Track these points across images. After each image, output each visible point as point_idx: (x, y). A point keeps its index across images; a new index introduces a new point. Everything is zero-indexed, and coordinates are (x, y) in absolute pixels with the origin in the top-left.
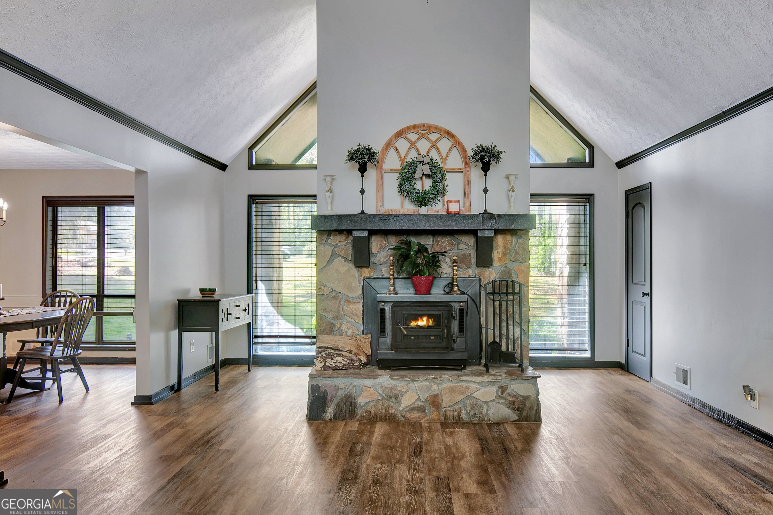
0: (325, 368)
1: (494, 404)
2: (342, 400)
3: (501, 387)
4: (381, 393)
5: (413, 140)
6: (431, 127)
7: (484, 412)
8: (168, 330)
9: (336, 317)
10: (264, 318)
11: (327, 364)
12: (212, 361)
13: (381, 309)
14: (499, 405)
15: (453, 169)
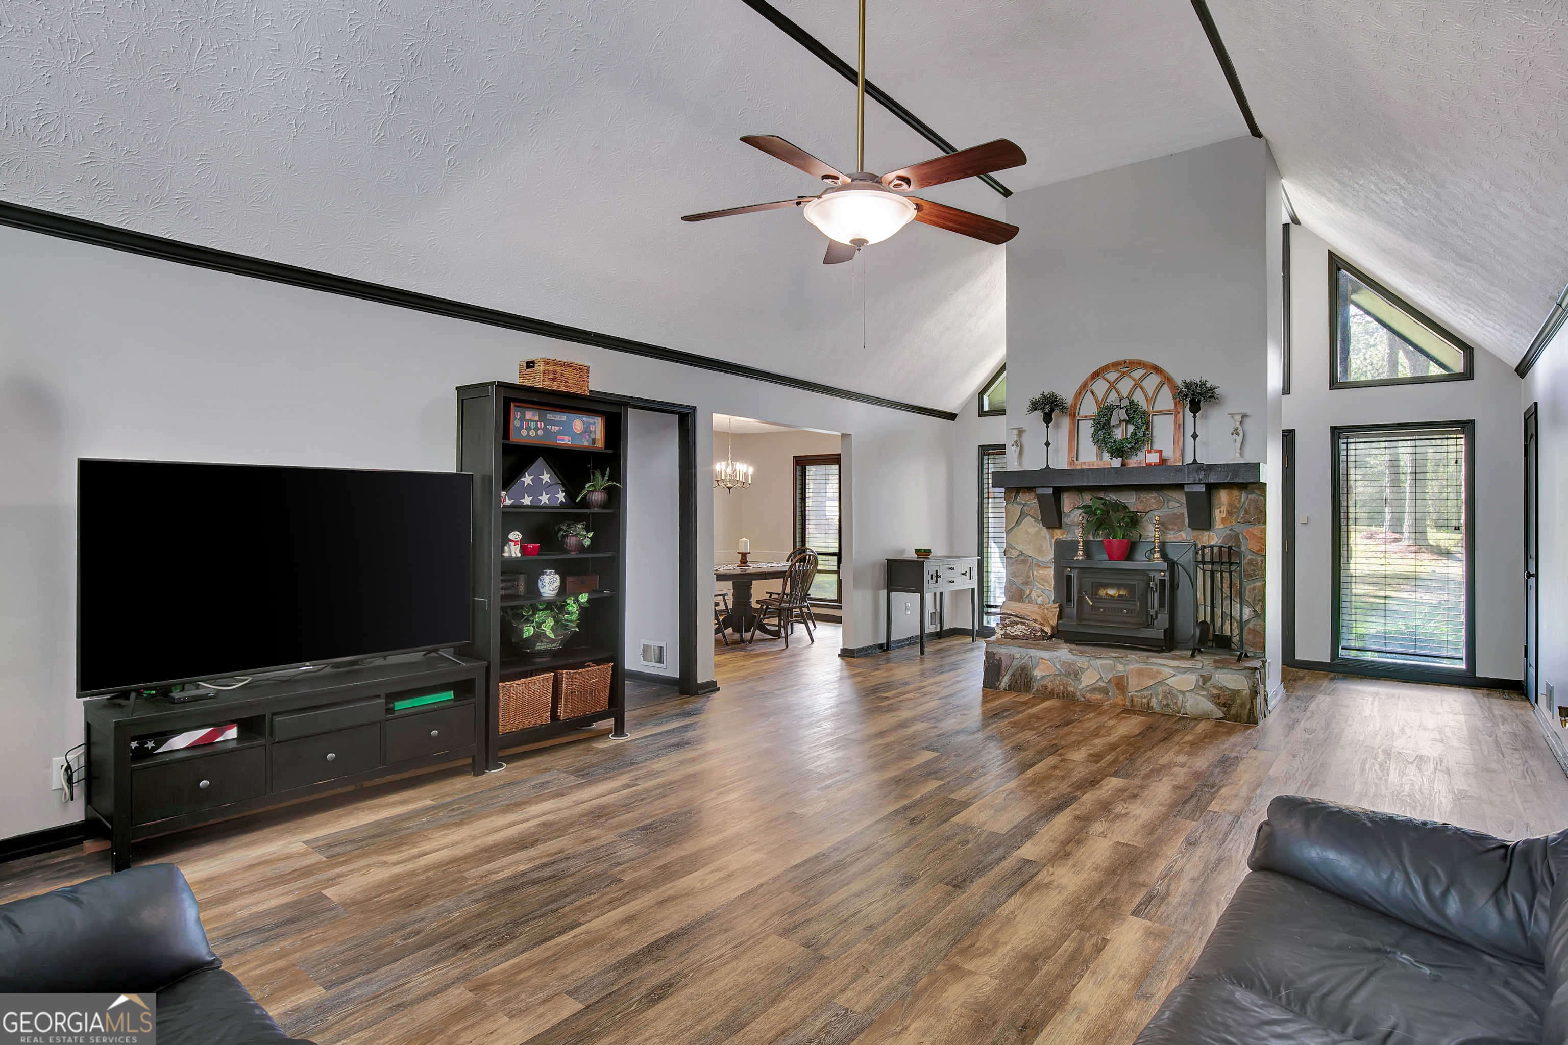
0: (1006, 636)
1: (1193, 695)
2: (1017, 670)
3: (1202, 676)
4: (1059, 667)
5: (1112, 380)
6: (1134, 363)
7: (1179, 703)
8: (876, 589)
9: (1026, 583)
10: (997, 585)
11: (1008, 632)
12: (936, 628)
13: (1067, 576)
14: (1200, 697)
15: (1161, 412)
